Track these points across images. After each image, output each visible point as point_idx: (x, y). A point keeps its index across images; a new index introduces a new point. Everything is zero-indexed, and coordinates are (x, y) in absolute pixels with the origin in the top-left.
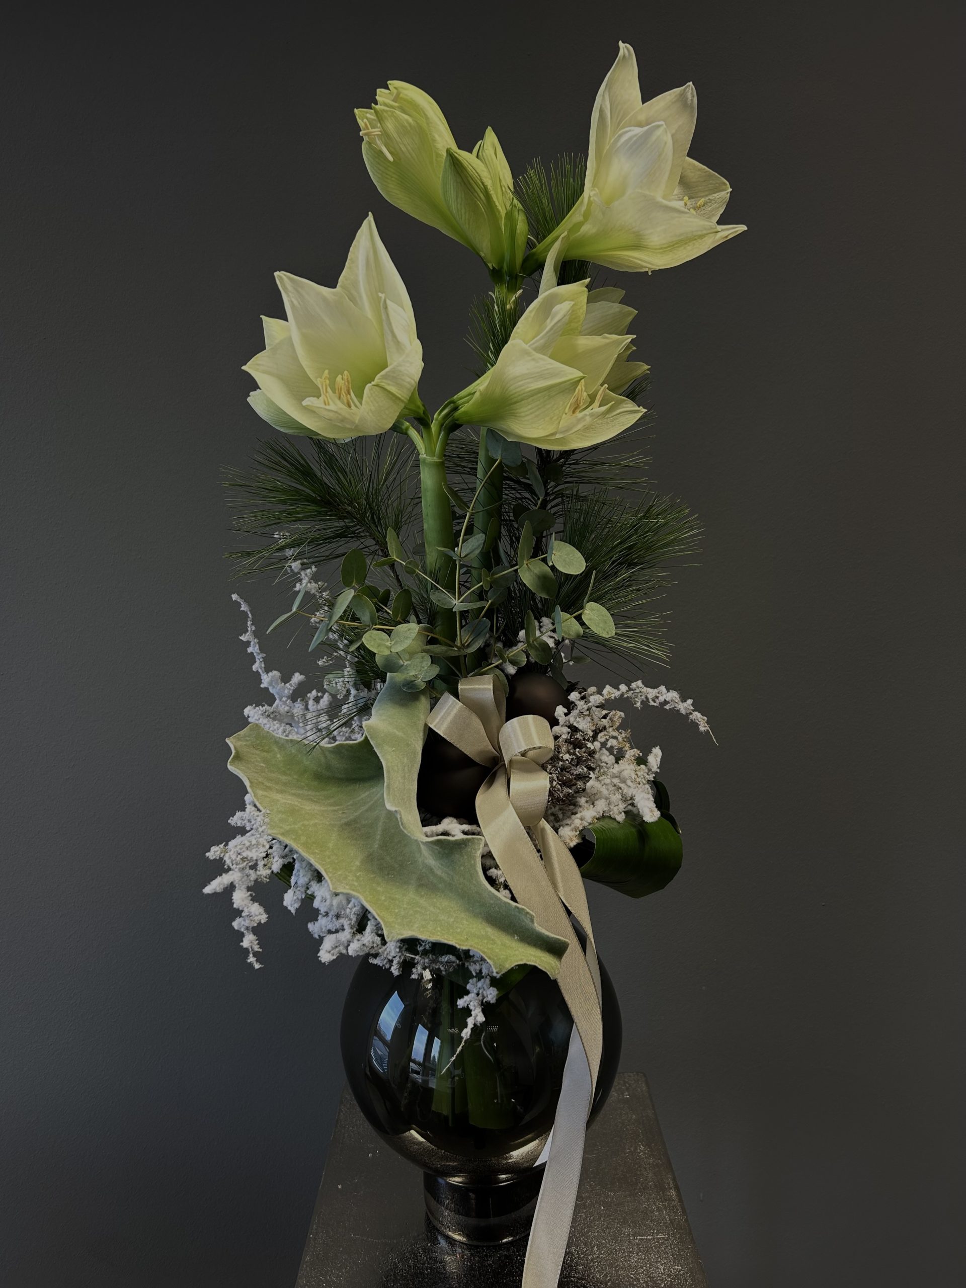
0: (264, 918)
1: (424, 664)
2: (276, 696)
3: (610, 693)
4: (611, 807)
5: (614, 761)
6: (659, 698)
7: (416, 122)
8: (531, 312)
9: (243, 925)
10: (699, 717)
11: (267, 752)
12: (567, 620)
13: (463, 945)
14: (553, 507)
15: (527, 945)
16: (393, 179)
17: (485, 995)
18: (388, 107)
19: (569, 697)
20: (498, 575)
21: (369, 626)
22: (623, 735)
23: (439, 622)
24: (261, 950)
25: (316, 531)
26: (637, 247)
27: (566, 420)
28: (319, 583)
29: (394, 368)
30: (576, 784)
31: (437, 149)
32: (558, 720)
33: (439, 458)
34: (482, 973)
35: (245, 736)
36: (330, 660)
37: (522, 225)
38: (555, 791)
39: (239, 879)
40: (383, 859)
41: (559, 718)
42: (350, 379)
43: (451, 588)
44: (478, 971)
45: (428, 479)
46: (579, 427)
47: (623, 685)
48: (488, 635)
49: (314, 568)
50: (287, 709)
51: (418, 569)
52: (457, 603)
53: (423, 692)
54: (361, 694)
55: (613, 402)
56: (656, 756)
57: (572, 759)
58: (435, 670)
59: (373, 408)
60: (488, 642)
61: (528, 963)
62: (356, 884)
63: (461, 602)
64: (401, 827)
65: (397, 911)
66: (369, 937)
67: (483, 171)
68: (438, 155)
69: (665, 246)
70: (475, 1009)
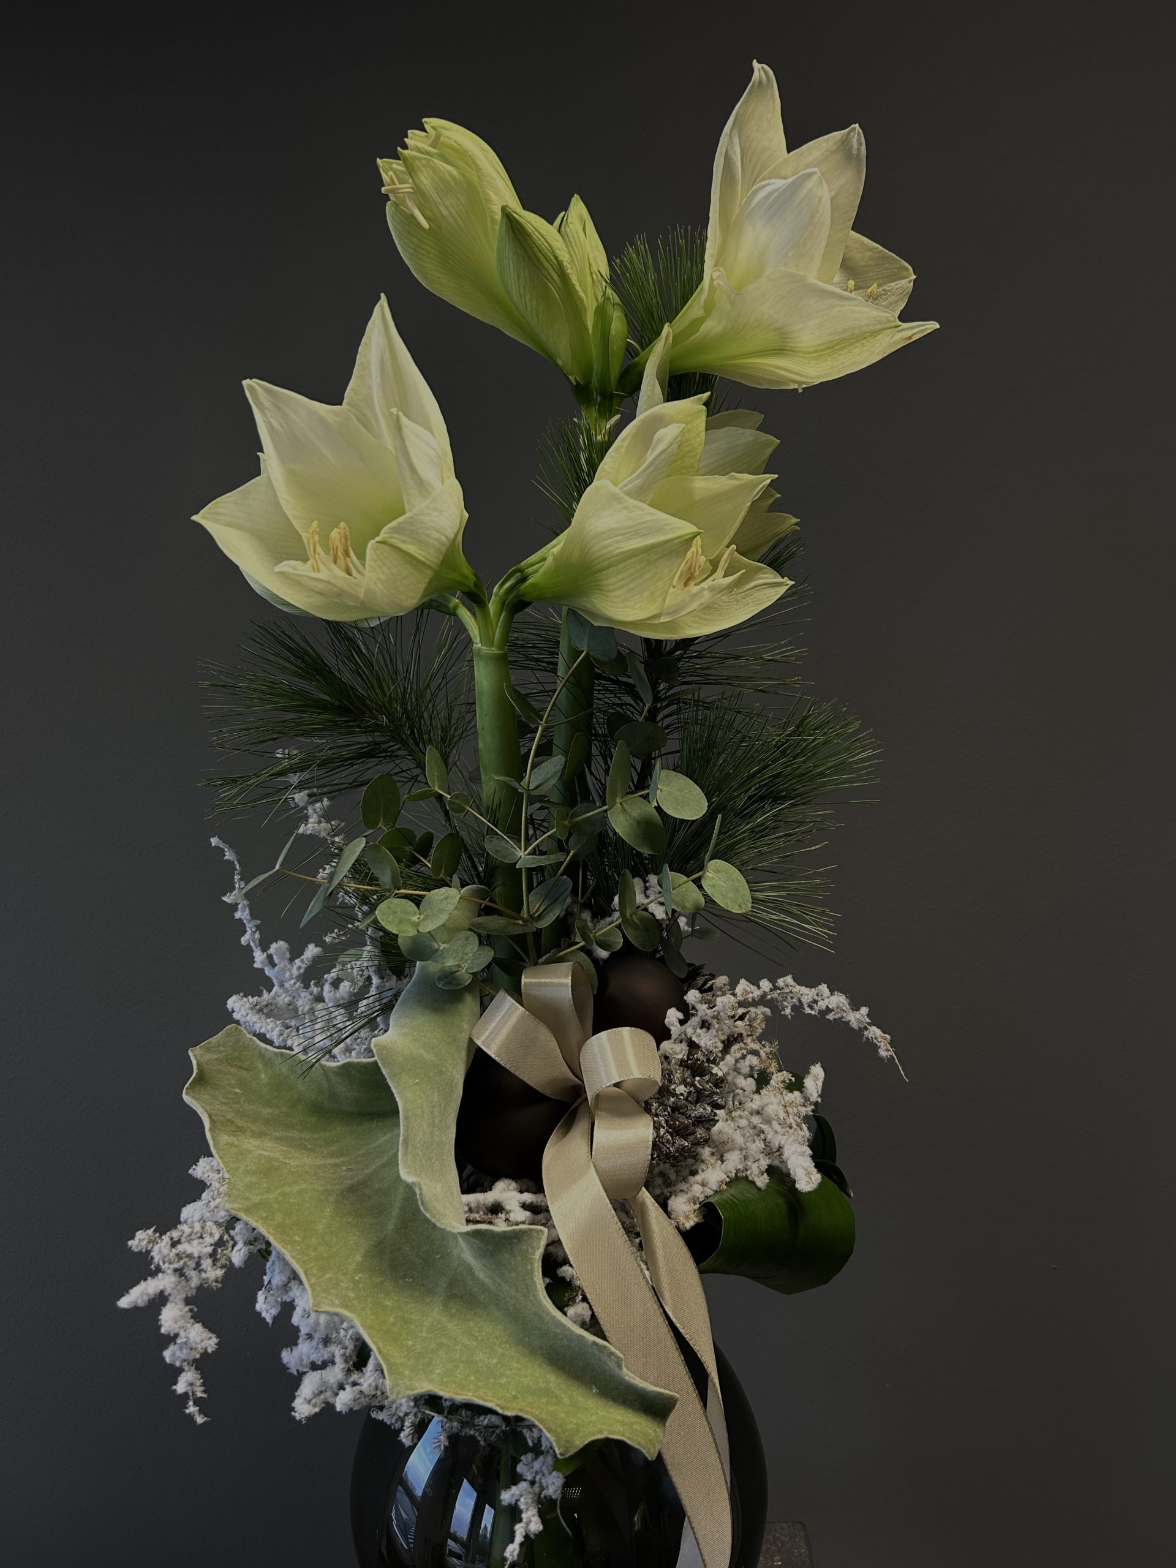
0: (210, 1343)
1: (469, 949)
2: (275, 981)
3: (746, 992)
4: (749, 1164)
5: (754, 1087)
6: (819, 1004)
7: (463, 174)
8: (623, 440)
9: (179, 1357)
10: (878, 1035)
11: (246, 1069)
12: (680, 886)
13: (508, 1409)
14: (665, 717)
15: (610, 1403)
16: (431, 255)
17: (544, 1485)
18: (423, 153)
19: (685, 998)
20: (580, 818)
21: (389, 890)
22: (767, 1049)
23: (499, 881)
24: (205, 1396)
25: (329, 749)
26: (781, 350)
27: (675, 595)
28: (333, 823)
29: (411, 518)
30: (694, 1133)
31: (493, 212)
32: (669, 1030)
33: (500, 648)
34: (541, 1446)
35: (219, 1044)
36: (343, 935)
37: (618, 324)
38: (663, 1143)
39: (173, 1285)
40: (400, 1249)
41: (671, 1027)
42: (348, 534)
43: (514, 833)
44: (536, 1442)
45: (484, 678)
46: (695, 605)
47: (765, 980)
48: (569, 900)
49: (326, 802)
50: (287, 1000)
51: (468, 805)
52: (522, 856)
53: (469, 988)
54: (387, 984)
55: (744, 571)
56: (816, 1078)
57: (689, 1093)
58: (487, 956)
59: (382, 576)
60: (570, 910)
61: (611, 1436)
62: (352, 1295)
63: (529, 854)
64: (421, 1208)
65: (410, 1343)
66: (367, 1379)
67: (557, 241)
68: (493, 220)
69: (821, 348)
70: (527, 1509)
